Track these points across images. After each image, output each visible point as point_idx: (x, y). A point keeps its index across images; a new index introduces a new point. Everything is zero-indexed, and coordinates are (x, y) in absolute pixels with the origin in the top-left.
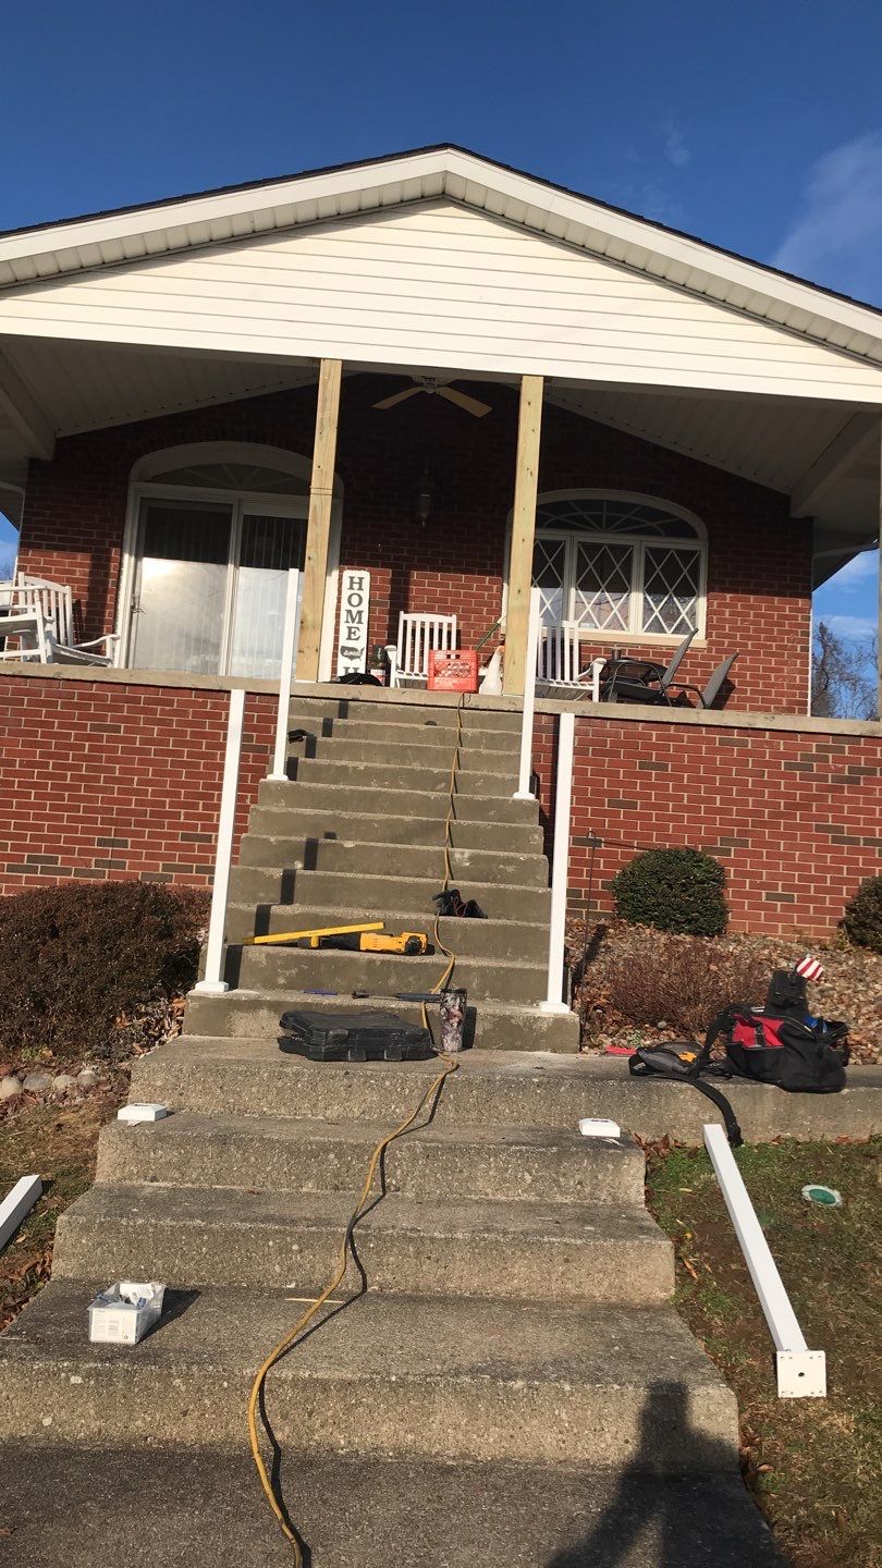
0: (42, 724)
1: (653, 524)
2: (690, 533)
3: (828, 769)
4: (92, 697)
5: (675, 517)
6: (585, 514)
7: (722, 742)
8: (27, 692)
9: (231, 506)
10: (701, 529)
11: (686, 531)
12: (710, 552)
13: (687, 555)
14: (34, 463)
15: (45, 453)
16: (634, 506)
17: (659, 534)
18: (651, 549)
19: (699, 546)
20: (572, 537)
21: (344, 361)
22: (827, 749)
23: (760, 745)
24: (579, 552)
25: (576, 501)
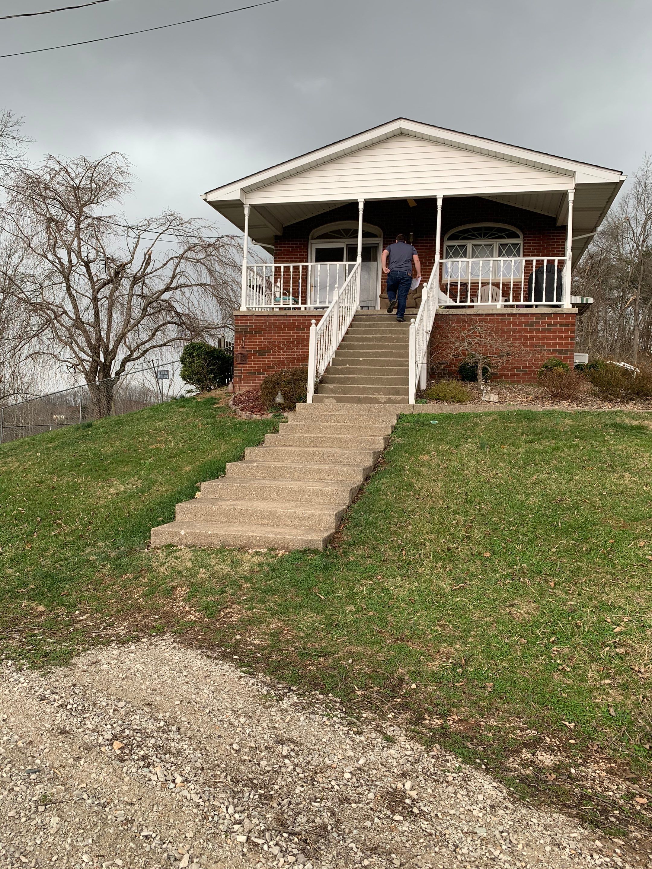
0: (282, 330)
1: (503, 234)
2: (518, 237)
3: (540, 326)
4: (296, 320)
5: (509, 230)
6: (475, 233)
7: (502, 319)
8: (277, 320)
9: (344, 245)
10: (521, 236)
11: (514, 236)
12: (524, 243)
13: (515, 245)
14: (277, 237)
15: (279, 234)
16: (495, 228)
17: (504, 238)
18: (501, 245)
19: (520, 241)
22: (540, 319)
23: (515, 319)
24: (473, 248)
25: (472, 228)
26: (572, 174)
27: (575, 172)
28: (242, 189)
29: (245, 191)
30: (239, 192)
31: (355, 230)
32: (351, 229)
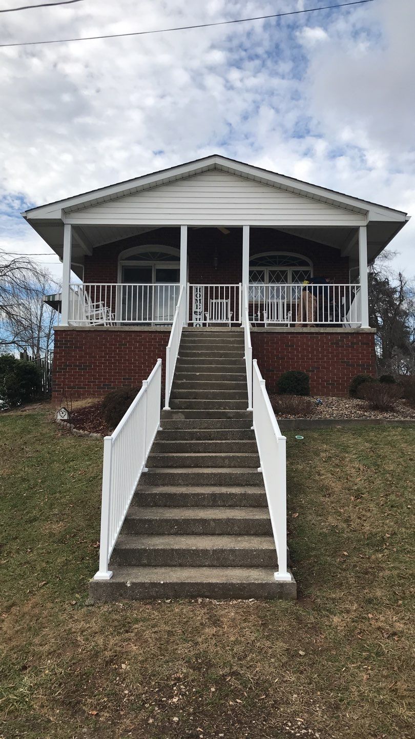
0: (104, 345)
2: (307, 264)
3: (344, 344)
4: (118, 336)
5: (301, 259)
6: (271, 260)
7: (311, 337)
9: (152, 266)
10: (310, 262)
12: (314, 270)
13: (306, 272)
14: (86, 256)
15: (90, 254)
16: (288, 256)
17: (296, 265)
18: (294, 271)
19: (310, 269)
20: (266, 269)
21: (188, 226)
22: (344, 337)
23: (323, 338)
24: (269, 273)
25: (267, 256)
26: (365, 213)
27: (368, 211)
28: (63, 209)
29: (66, 212)
30: (60, 211)
31: (161, 253)
32: (158, 253)
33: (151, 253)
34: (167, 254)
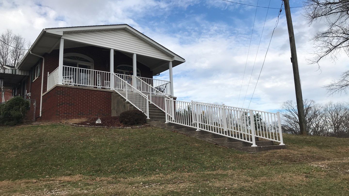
9: (77, 63)
15: (49, 52)
20: (125, 71)
21: (114, 49)
25: (124, 66)
26: (172, 57)
27: (174, 57)
28: (64, 32)
30: (62, 33)
31: (81, 58)
32: (79, 57)
33: (76, 57)
34: (84, 59)
